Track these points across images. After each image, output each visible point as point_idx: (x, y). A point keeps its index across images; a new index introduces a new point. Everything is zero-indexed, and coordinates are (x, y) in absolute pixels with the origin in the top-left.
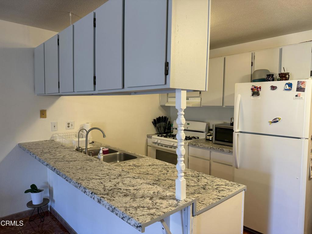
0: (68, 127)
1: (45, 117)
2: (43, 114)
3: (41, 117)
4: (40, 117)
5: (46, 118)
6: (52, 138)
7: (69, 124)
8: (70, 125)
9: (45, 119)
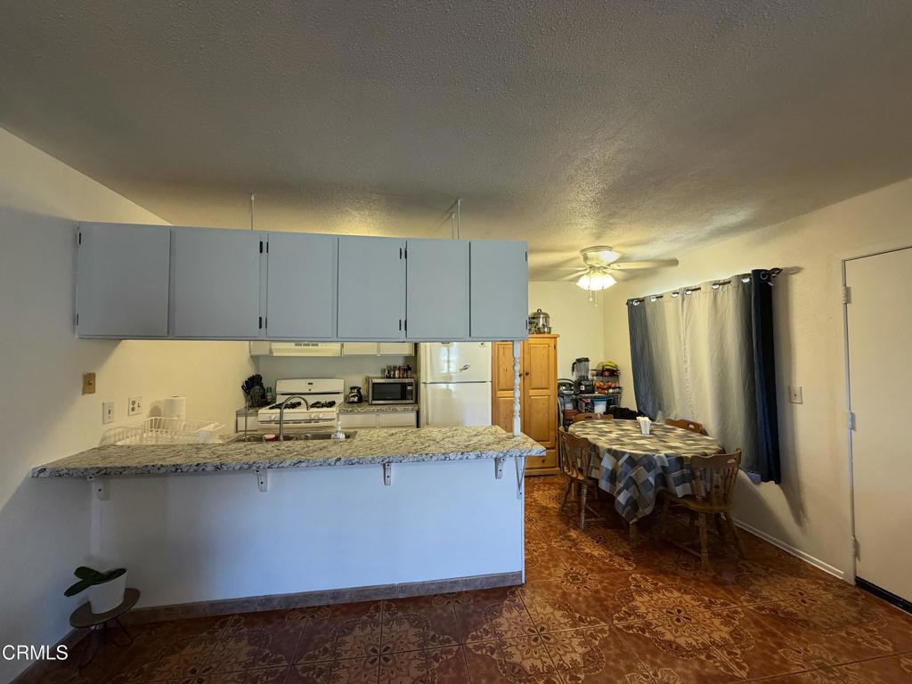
0: (133, 410)
1: (94, 392)
2: (89, 383)
3: (84, 392)
4: (81, 393)
5: (94, 395)
6: (103, 440)
7: (134, 403)
8: (136, 406)
9: (91, 395)
